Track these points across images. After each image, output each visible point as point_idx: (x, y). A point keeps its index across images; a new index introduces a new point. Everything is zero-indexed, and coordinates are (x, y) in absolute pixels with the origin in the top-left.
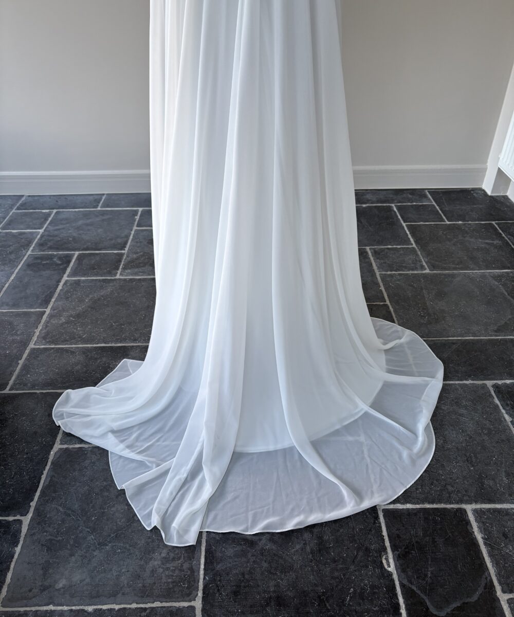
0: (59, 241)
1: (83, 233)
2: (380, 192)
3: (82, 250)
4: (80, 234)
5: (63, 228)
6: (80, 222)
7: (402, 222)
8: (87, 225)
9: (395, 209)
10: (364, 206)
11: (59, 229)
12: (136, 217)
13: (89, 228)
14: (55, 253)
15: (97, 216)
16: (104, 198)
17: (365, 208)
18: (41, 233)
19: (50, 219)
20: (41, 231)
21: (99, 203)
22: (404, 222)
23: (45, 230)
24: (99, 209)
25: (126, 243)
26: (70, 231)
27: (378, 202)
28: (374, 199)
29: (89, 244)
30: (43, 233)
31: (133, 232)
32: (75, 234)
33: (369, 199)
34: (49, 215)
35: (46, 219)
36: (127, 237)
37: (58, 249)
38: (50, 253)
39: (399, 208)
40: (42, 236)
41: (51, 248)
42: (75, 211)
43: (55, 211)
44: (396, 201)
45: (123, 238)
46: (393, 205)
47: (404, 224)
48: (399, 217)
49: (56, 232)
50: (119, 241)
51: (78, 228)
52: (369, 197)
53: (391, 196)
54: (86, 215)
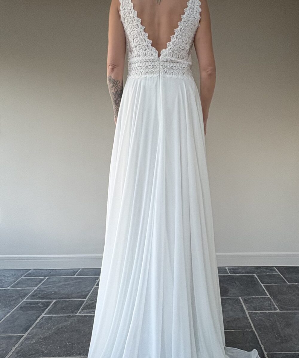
0: (45, 294)
1: (61, 290)
2: (247, 268)
3: (58, 299)
4: (59, 290)
5: (50, 287)
6: (61, 284)
7: (261, 283)
8: (65, 285)
9: (256, 277)
10: (238, 275)
11: (47, 287)
12: (97, 281)
13: (67, 286)
14: (40, 301)
15: (73, 280)
16: (79, 271)
17: (238, 276)
18: (35, 290)
19: (43, 282)
20: (35, 288)
21: (76, 273)
22: (262, 283)
23: (38, 288)
24: (75, 276)
25: (87, 295)
26: (54, 288)
27: (245, 273)
28: (244, 272)
29: (64, 295)
30: (36, 289)
31: (93, 289)
32: (56, 290)
33: (241, 271)
34: (43, 279)
35: (40, 282)
36: (89, 291)
37: (43, 298)
38: (37, 300)
39: (258, 276)
40: (35, 291)
41: (39, 298)
42: (60, 278)
43: (47, 278)
44: (257, 272)
45: (86, 292)
46: (255, 275)
47: (262, 285)
48: (259, 281)
49: (44, 289)
50: (84, 294)
51: (59, 287)
52: (240, 270)
53: (253, 270)
54: (66, 280)
